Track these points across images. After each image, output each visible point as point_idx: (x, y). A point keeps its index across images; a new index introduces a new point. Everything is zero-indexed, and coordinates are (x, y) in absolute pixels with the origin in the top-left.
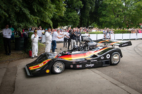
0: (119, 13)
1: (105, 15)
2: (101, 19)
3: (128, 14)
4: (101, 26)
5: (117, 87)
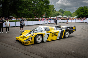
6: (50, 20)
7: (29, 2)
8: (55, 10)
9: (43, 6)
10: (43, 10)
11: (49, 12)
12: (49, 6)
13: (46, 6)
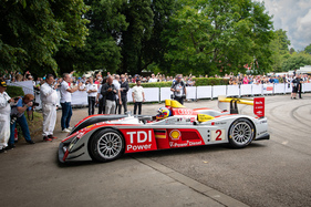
0: (204, 43)
1: (175, 48)
2: (168, 56)
3: (221, 45)
4: (167, 69)
5: (205, 198)
6: (271, 81)
7: (202, 25)
8: (289, 47)
9: (248, 34)
10: (247, 47)
11: (268, 54)
12: (268, 34)
13: (258, 36)
